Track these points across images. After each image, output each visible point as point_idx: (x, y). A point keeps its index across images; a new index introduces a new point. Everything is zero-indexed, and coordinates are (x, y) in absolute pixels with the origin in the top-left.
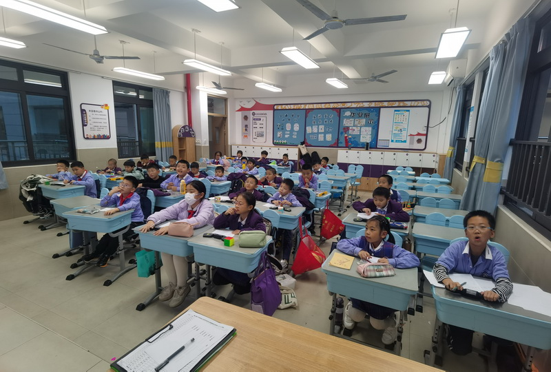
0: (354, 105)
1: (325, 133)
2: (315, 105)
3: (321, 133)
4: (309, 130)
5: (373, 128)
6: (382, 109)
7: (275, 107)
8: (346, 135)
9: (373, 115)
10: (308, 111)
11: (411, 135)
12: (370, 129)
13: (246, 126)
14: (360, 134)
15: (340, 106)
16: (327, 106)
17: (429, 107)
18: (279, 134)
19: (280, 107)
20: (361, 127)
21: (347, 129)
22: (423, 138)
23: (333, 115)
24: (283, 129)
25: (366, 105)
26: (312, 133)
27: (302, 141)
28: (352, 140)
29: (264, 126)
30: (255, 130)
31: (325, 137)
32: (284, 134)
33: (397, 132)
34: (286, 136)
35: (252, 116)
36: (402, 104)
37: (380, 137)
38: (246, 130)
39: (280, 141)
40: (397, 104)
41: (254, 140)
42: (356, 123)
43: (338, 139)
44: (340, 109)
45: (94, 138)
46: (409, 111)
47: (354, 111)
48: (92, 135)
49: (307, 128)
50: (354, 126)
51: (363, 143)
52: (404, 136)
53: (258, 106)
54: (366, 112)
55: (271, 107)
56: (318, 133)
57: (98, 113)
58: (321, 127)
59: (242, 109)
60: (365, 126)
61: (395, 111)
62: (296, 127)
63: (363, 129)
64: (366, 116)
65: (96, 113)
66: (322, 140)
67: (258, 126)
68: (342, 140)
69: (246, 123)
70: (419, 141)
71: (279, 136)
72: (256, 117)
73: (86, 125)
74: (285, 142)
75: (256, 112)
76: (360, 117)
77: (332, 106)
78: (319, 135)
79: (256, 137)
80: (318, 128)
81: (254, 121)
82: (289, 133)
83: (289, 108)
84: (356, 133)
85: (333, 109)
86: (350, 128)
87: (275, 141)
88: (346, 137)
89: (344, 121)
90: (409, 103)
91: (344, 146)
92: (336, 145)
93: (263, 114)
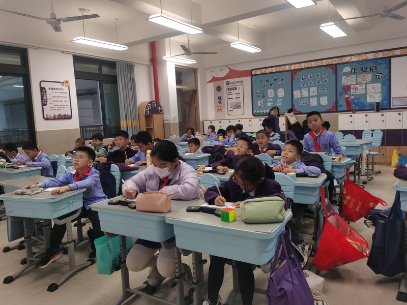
0: (354, 59)
1: (318, 96)
2: (303, 64)
3: (313, 97)
4: (297, 94)
5: (383, 84)
6: (393, 59)
7: (253, 73)
8: (347, 96)
9: (381, 68)
10: (294, 72)
12: (379, 85)
13: (220, 98)
14: (366, 94)
15: (336, 61)
16: (319, 63)
18: (259, 103)
19: (258, 72)
20: (366, 84)
21: (347, 88)
23: (328, 74)
24: (264, 96)
25: (371, 56)
26: (302, 98)
27: (290, 107)
28: (356, 101)
29: (241, 95)
30: (230, 102)
31: (319, 101)
32: (265, 103)
34: (269, 104)
35: (226, 86)
37: (393, 95)
38: (220, 102)
39: (262, 111)
41: (230, 113)
42: (360, 79)
43: (336, 102)
44: (336, 65)
45: (55, 118)
47: (355, 65)
48: (53, 116)
49: (295, 92)
50: (357, 84)
51: (371, 104)
53: (233, 74)
55: (249, 73)
56: (310, 97)
57: (58, 91)
58: (312, 89)
59: (214, 79)
60: (372, 82)
62: (281, 93)
63: (370, 86)
64: (373, 70)
65: (56, 91)
66: (316, 104)
67: (234, 96)
68: (342, 102)
69: (219, 94)
71: (259, 105)
72: (231, 86)
73: (46, 105)
75: (230, 80)
76: (364, 71)
77: (325, 62)
78: (311, 99)
79: (232, 109)
80: (309, 91)
81: (228, 91)
82: (271, 100)
83: (271, 71)
84: (360, 90)
85: (326, 66)
86: (352, 87)
87: (255, 111)
88: (347, 99)
89: (343, 79)
91: (346, 110)
92: (334, 109)
93: (238, 82)
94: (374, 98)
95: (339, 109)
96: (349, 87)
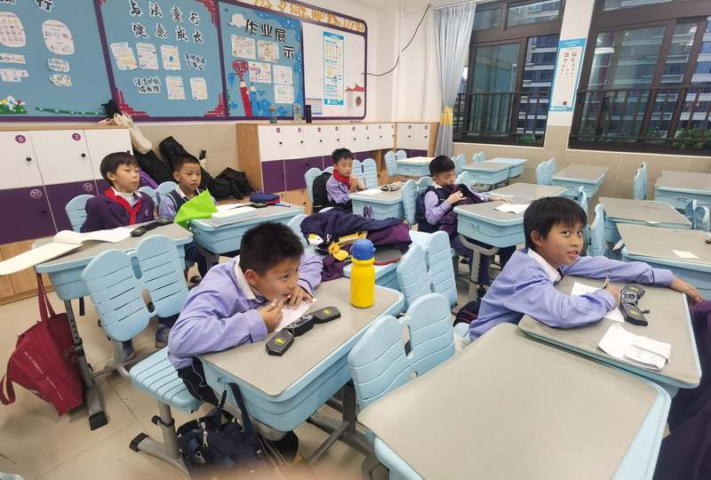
3: (173, 73)
4: (122, 55)
5: (295, 71)
8: (243, 85)
9: (290, 35)
11: (349, 89)
12: (290, 70)
14: (272, 85)
17: (365, 35)
20: (272, 64)
21: (241, 66)
22: (361, 94)
26: (141, 72)
28: (259, 98)
31: (187, 88)
33: (329, 82)
34: (11, 75)
36: (332, 22)
37: (306, 97)
40: (325, 19)
42: (261, 51)
43: (225, 95)
46: (342, 38)
49: (115, 48)
50: (258, 59)
52: (341, 95)
54: (276, 24)
56: (163, 72)
58: (169, 51)
60: (280, 63)
61: (325, 34)
62: (59, 39)
63: (278, 69)
64: (280, 36)
66: (181, 96)
68: (235, 98)
70: (358, 101)
74: (9, 101)
76: (267, 35)
78: (169, 80)
80: (158, 53)
82: (17, 57)
84: (264, 78)
86: (250, 64)
88: (244, 90)
89: (233, 41)
90: (342, 22)
91: (243, 114)
92: (222, 113)
94: (284, 96)
95: (232, 113)
96: (245, 64)
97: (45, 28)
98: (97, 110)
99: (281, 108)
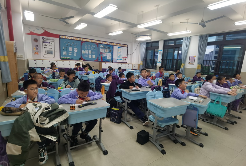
0: (104, 43)
2: (86, 40)
3: (90, 54)
4: (83, 52)
5: (111, 54)
6: (114, 46)
7: (61, 37)
9: (111, 48)
10: (82, 42)
11: (123, 57)
12: (110, 54)
13: (37, 46)
14: (107, 56)
15: (98, 42)
16: (92, 41)
17: (127, 47)
18: (64, 53)
19: (64, 37)
21: (101, 53)
22: (126, 58)
23: (95, 46)
24: (67, 50)
25: (108, 43)
26: (85, 54)
28: (104, 58)
29: (53, 47)
30: (45, 50)
31: (92, 56)
32: (68, 53)
33: (119, 56)
34: (70, 54)
35: (41, 40)
36: (120, 45)
37: (114, 58)
38: (37, 49)
39: (65, 57)
40: (118, 45)
41: (44, 56)
43: (98, 58)
44: (98, 43)
46: (122, 48)
47: (104, 45)
49: (82, 51)
50: (104, 52)
52: (121, 58)
53: (46, 34)
54: (108, 46)
55: (58, 36)
58: (89, 51)
59: (32, 33)
60: (109, 52)
61: (118, 47)
62: (76, 50)
63: (108, 54)
64: (109, 48)
66: (91, 57)
67: (48, 47)
68: (100, 58)
69: (36, 44)
70: (125, 59)
71: (64, 54)
72: (45, 40)
74: (69, 58)
75: (45, 37)
76: (106, 48)
77: (94, 41)
78: (89, 55)
79: (46, 54)
80: (88, 51)
81: (43, 43)
82: (71, 52)
83: (71, 38)
84: (105, 55)
85: (95, 43)
87: (62, 57)
88: (101, 57)
89: (100, 49)
90: (122, 45)
91: (101, 61)
92: (97, 60)
93: (51, 40)
94: (109, 58)
95: (99, 60)
96: (102, 53)
97: (75, 49)
98: (78, 59)
99: (108, 60)
